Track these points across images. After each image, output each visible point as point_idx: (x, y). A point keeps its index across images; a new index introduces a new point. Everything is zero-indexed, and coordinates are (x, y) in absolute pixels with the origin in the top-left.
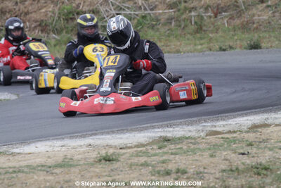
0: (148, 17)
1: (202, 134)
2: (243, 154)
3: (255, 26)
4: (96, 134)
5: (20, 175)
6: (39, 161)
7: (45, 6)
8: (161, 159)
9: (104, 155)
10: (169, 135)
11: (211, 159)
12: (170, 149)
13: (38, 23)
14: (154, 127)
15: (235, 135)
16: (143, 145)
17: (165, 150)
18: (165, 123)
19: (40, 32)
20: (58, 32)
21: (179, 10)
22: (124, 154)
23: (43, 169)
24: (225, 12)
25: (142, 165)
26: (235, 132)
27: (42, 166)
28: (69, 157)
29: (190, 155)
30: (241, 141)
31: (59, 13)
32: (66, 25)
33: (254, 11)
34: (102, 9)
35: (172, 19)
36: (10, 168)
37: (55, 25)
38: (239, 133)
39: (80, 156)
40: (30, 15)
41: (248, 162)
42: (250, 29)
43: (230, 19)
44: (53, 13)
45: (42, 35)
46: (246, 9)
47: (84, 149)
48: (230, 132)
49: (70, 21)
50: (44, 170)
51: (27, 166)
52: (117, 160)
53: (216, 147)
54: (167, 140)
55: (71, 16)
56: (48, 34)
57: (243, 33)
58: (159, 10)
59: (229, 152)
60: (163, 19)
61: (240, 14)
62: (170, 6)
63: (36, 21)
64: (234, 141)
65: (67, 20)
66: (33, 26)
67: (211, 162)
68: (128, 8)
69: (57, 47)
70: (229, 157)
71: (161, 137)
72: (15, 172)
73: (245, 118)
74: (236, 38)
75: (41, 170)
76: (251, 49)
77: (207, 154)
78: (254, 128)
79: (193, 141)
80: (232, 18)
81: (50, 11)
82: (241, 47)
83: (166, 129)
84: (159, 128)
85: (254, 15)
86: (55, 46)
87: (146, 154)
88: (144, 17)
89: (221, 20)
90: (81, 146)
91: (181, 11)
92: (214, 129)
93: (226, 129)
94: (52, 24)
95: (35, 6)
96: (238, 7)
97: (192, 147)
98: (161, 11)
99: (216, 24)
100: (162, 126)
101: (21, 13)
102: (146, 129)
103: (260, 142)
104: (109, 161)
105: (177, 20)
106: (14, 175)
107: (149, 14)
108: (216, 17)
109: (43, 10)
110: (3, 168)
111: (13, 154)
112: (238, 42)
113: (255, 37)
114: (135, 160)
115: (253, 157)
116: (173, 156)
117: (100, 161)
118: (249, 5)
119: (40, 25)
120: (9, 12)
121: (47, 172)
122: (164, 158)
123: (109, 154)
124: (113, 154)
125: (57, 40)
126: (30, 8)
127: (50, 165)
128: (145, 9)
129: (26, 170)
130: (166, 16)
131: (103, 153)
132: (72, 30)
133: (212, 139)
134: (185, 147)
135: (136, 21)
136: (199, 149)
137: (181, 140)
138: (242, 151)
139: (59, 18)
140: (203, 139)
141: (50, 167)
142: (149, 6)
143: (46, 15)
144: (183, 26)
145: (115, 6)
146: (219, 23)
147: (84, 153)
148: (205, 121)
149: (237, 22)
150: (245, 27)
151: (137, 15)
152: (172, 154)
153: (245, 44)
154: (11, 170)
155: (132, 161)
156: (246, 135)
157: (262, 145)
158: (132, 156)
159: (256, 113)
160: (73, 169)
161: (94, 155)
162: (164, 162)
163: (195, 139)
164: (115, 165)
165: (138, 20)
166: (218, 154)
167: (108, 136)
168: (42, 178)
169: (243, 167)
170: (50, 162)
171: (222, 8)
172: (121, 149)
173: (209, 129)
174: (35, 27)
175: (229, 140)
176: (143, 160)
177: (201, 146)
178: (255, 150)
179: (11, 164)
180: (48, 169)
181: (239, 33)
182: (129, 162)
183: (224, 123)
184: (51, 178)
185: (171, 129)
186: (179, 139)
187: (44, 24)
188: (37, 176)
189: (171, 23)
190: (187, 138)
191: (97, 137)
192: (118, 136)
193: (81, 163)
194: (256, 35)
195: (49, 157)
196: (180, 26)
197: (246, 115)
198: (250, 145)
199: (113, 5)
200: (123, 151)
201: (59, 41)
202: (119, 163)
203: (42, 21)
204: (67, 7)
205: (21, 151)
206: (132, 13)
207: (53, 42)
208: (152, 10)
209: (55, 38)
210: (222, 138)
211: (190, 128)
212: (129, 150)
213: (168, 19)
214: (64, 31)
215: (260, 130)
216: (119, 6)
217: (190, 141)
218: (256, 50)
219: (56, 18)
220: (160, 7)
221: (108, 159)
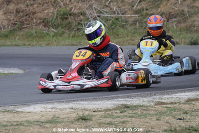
0: (120, 20)
1: (152, 104)
2: (180, 119)
3: (195, 28)
4: (77, 101)
5: (21, 127)
6: (36, 118)
7: (48, 9)
8: (122, 120)
9: (82, 116)
10: (129, 103)
11: (157, 122)
12: (129, 113)
13: (42, 20)
14: (118, 97)
15: (175, 105)
16: (110, 110)
17: (125, 114)
18: (127, 94)
19: (43, 27)
20: (56, 27)
21: (142, 15)
22: (96, 115)
23: (38, 123)
24: (174, 18)
25: (107, 124)
26: (175, 103)
27: (37, 122)
28: (57, 116)
29: (142, 118)
30: (179, 110)
31: (57, 14)
32: (62, 23)
33: (195, 18)
34: (88, 12)
35: (137, 21)
36: (15, 122)
37: (54, 22)
38: (178, 104)
39: (65, 116)
40: (37, 14)
41: (183, 125)
42: (192, 31)
43: (178, 23)
44: (53, 13)
45: (45, 29)
46: (190, 17)
47: (68, 111)
48: (172, 103)
49: (65, 20)
50: (38, 125)
51: (27, 121)
52: (90, 120)
53: (161, 113)
54: (127, 107)
55: (65, 16)
56: (49, 28)
57: (187, 33)
58: (128, 14)
59: (171, 118)
60: (131, 21)
61: (185, 20)
62: (136, 12)
63: (41, 19)
64: (175, 110)
65: (62, 19)
66: (38, 22)
67: (157, 124)
68: (106, 12)
69: (55, 37)
70: (170, 121)
71: (123, 104)
72: (17, 125)
73: (183, 94)
74: (181, 36)
75: (36, 124)
76: (191, 45)
77: (154, 118)
78: (189, 101)
79: (145, 108)
80: (179, 22)
81: (51, 12)
82: (184, 43)
83: (127, 99)
84: (122, 98)
85: (195, 21)
86: (53, 36)
87: (111, 116)
88: (117, 19)
89: (171, 24)
90: (66, 108)
91: (144, 16)
92: (161, 101)
93: (170, 101)
94: (52, 21)
95: (41, 8)
96: (184, 15)
97: (145, 112)
98: (129, 16)
99: (168, 26)
100: (124, 97)
101: (31, 13)
102: (113, 98)
103: (193, 111)
104: (85, 120)
105: (141, 22)
106: (17, 127)
107: (121, 17)
108: (168, 21)
109: (46, 11)
110: (9, 122)
111: (17, 112)
112: (183, 40)
113: (195, 36)
114: (103, 120)
115: (187, 121)
116: (130, 119)
117: (78, 119)
118: (192, 14)
119: (43, 22)
120: (22, 12)
121: (40, 126)
122: (124, 119)
123: (85, 115)
124: (88, 115)
125: (55, 33)
126: (37, 10)
127: (43, 121)
128: (118, 14)
129: (25, 124)
130: (133, 19)
131: (81, 114)
132: (66, 26)
133: (158, 107)
134: (139, 113)
135: (111, 22)
136: (149, 114)
137: (137, 107)
138: (179, 117)
139: (57, 17)
140: (153, 107)
141: (43, 123)
142: (121, 12)
143: (48, 15)
144: (144, 26)
145: (97, 11)
146: (170, 26)
147: (68, 113)
148: (155, 95)
149: (183, 25)
150: (188, 29)
151: (112, 17)
152: (130, 117)
153: (188, 41)
154: (15, 124)
155: (101, 121)
156: (183, 106)
157: (194, 113)
158: (101, 117)
159: (192, 91)
160: (59, 125)
161: (74, 115)
162: (123, 122)
163: (147, 107)
164: (89, 123)
165: (113, 21)
166: (162, 118)
167: (86, 103)
168: (36, 130)
169: (179, 128)
170: (43, 119)
171: (173, 15)
172: (94, 112)
173: (157, 100)
174: (40, 23)
175: (171, 109)
176: (108, 120)
177: (151, 112)
178: (189, 117)
179: (15, 119)
180: (41, 124)
181: (184, 33)
182: (99, 121)
183: (169, 96)
184: (43, 130)
185: (130, 99)
186: (136, 106)
187: (46, 21)
188: (33, 128)
189: (136, 24)
190: (141, 106)
191: (77, 103)
192: (93, 103)
193: (65, 120)
194: (196, 35)
195: (43, 115)
196: (142, 26)
197: (184, 91)
198: (186, 113)
199: (95, 10)
200: (95, 113)
201: (56, 33)
202: (91, 122)
203: (45, 19)
204: (63, 10)
205: (23, 111)
206: (109, 16)
207: (52, 34)
208: (123, 14)
209: (53, 31)
210: (166, 107)
211: (144, 99)
212: (99, 113)
213: (134, 21)
214: (60, 27)
215: (193, 102)
216: (99, 11)
217: (143, 108)
218: (195, 46)
219: (55, 17)
220: (129, 12)
221: (84, 119)
